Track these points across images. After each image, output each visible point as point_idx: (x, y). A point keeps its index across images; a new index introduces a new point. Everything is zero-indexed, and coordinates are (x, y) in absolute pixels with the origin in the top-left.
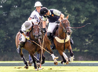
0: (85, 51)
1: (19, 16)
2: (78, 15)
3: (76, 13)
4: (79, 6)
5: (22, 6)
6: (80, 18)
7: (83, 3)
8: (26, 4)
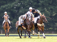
0: (55, 29)
1: (23, 12)
2: (52, 12)
3: (51, 11)
4: (52, 7)
5: (25, 8)
6: (53, 13)
7: (54, 6)
8: (27, 7)
